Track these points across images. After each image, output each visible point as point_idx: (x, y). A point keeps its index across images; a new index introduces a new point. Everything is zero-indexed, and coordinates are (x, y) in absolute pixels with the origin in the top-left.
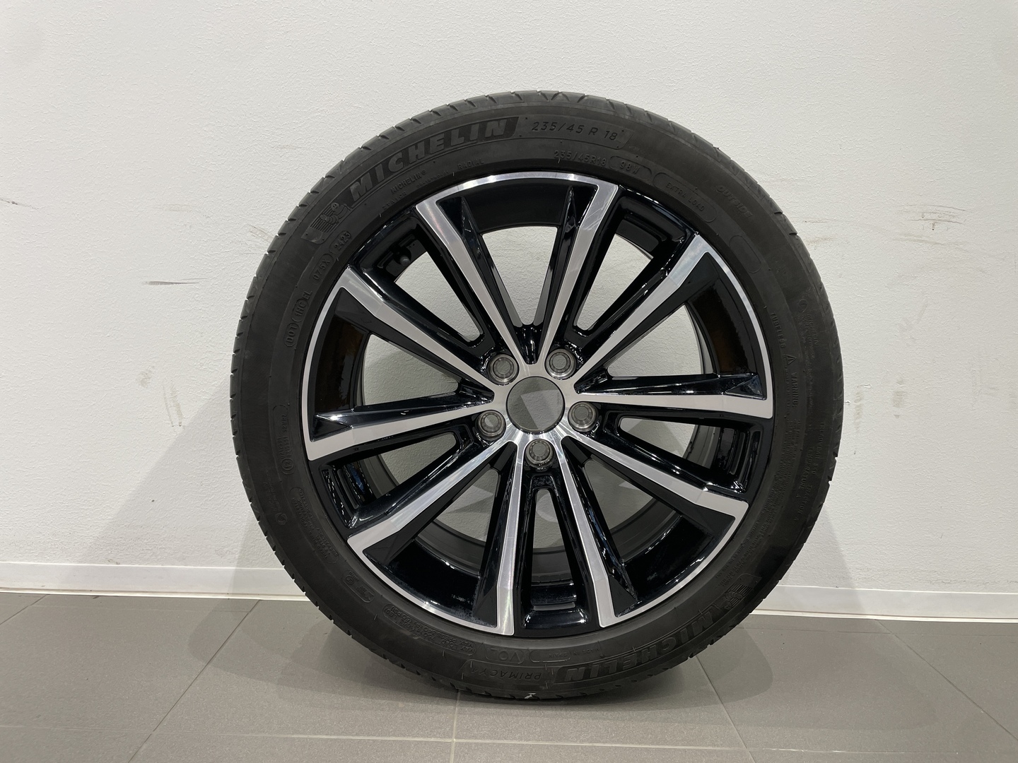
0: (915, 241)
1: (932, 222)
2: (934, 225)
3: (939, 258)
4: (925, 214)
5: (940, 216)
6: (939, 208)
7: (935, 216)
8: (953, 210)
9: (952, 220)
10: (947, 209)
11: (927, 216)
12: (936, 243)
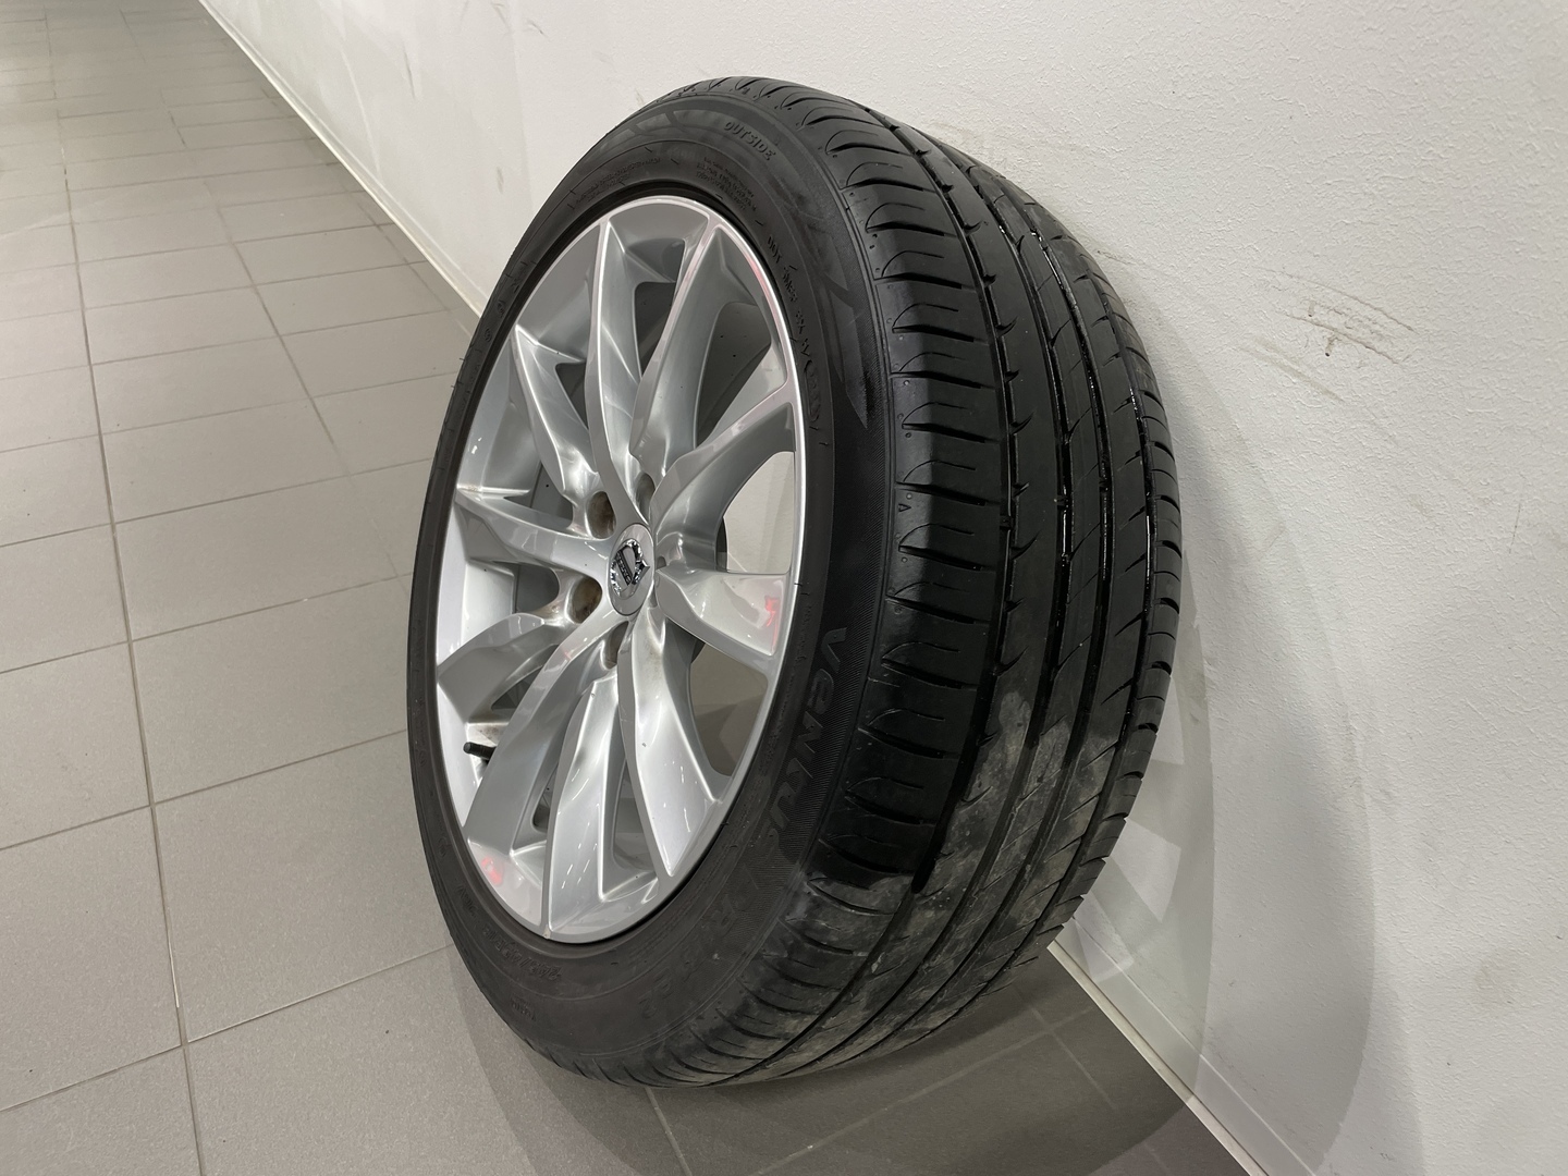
0: (1282, 367)
1: (1327, 334)
2: (1331, 342)
3: (1327, 431)
4: (1316, 309)
5: (1350, 324)
6: (1352, 303)
7: (1337, 322)
8: (1383, 319)
9: (1376, 344)
10: (1368, 312)
11: (1321, 315)
12: (1327, 392)
